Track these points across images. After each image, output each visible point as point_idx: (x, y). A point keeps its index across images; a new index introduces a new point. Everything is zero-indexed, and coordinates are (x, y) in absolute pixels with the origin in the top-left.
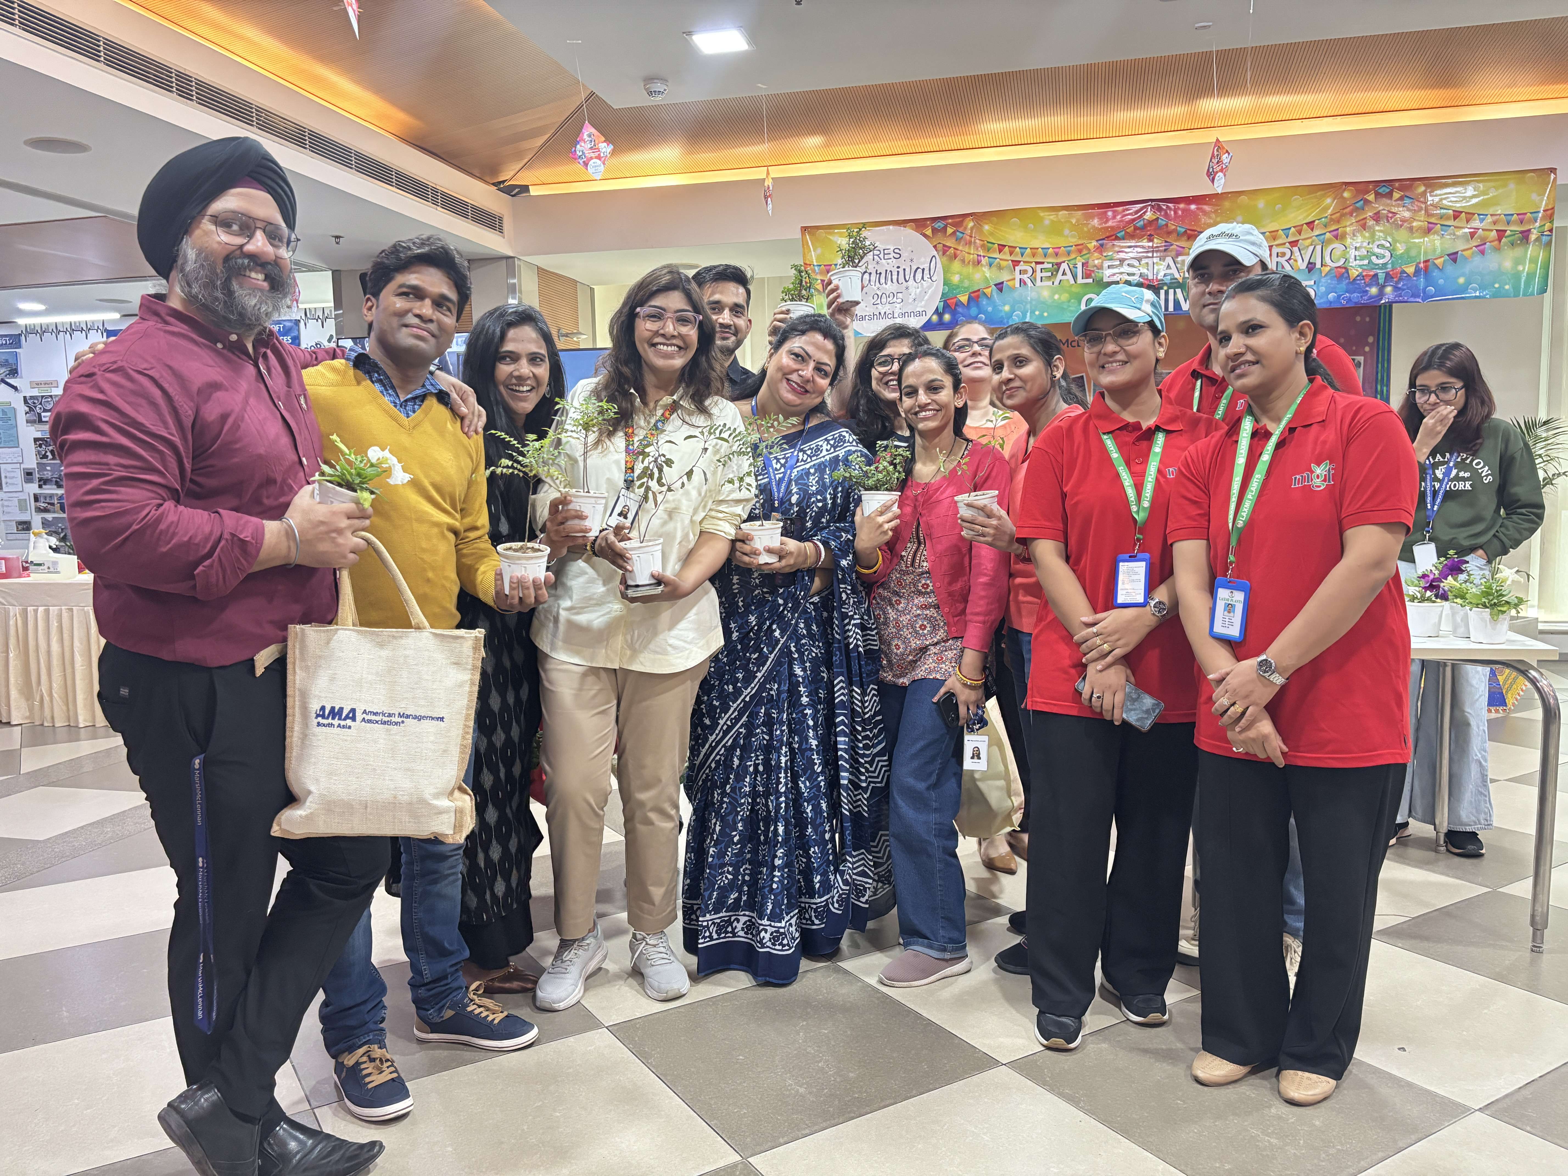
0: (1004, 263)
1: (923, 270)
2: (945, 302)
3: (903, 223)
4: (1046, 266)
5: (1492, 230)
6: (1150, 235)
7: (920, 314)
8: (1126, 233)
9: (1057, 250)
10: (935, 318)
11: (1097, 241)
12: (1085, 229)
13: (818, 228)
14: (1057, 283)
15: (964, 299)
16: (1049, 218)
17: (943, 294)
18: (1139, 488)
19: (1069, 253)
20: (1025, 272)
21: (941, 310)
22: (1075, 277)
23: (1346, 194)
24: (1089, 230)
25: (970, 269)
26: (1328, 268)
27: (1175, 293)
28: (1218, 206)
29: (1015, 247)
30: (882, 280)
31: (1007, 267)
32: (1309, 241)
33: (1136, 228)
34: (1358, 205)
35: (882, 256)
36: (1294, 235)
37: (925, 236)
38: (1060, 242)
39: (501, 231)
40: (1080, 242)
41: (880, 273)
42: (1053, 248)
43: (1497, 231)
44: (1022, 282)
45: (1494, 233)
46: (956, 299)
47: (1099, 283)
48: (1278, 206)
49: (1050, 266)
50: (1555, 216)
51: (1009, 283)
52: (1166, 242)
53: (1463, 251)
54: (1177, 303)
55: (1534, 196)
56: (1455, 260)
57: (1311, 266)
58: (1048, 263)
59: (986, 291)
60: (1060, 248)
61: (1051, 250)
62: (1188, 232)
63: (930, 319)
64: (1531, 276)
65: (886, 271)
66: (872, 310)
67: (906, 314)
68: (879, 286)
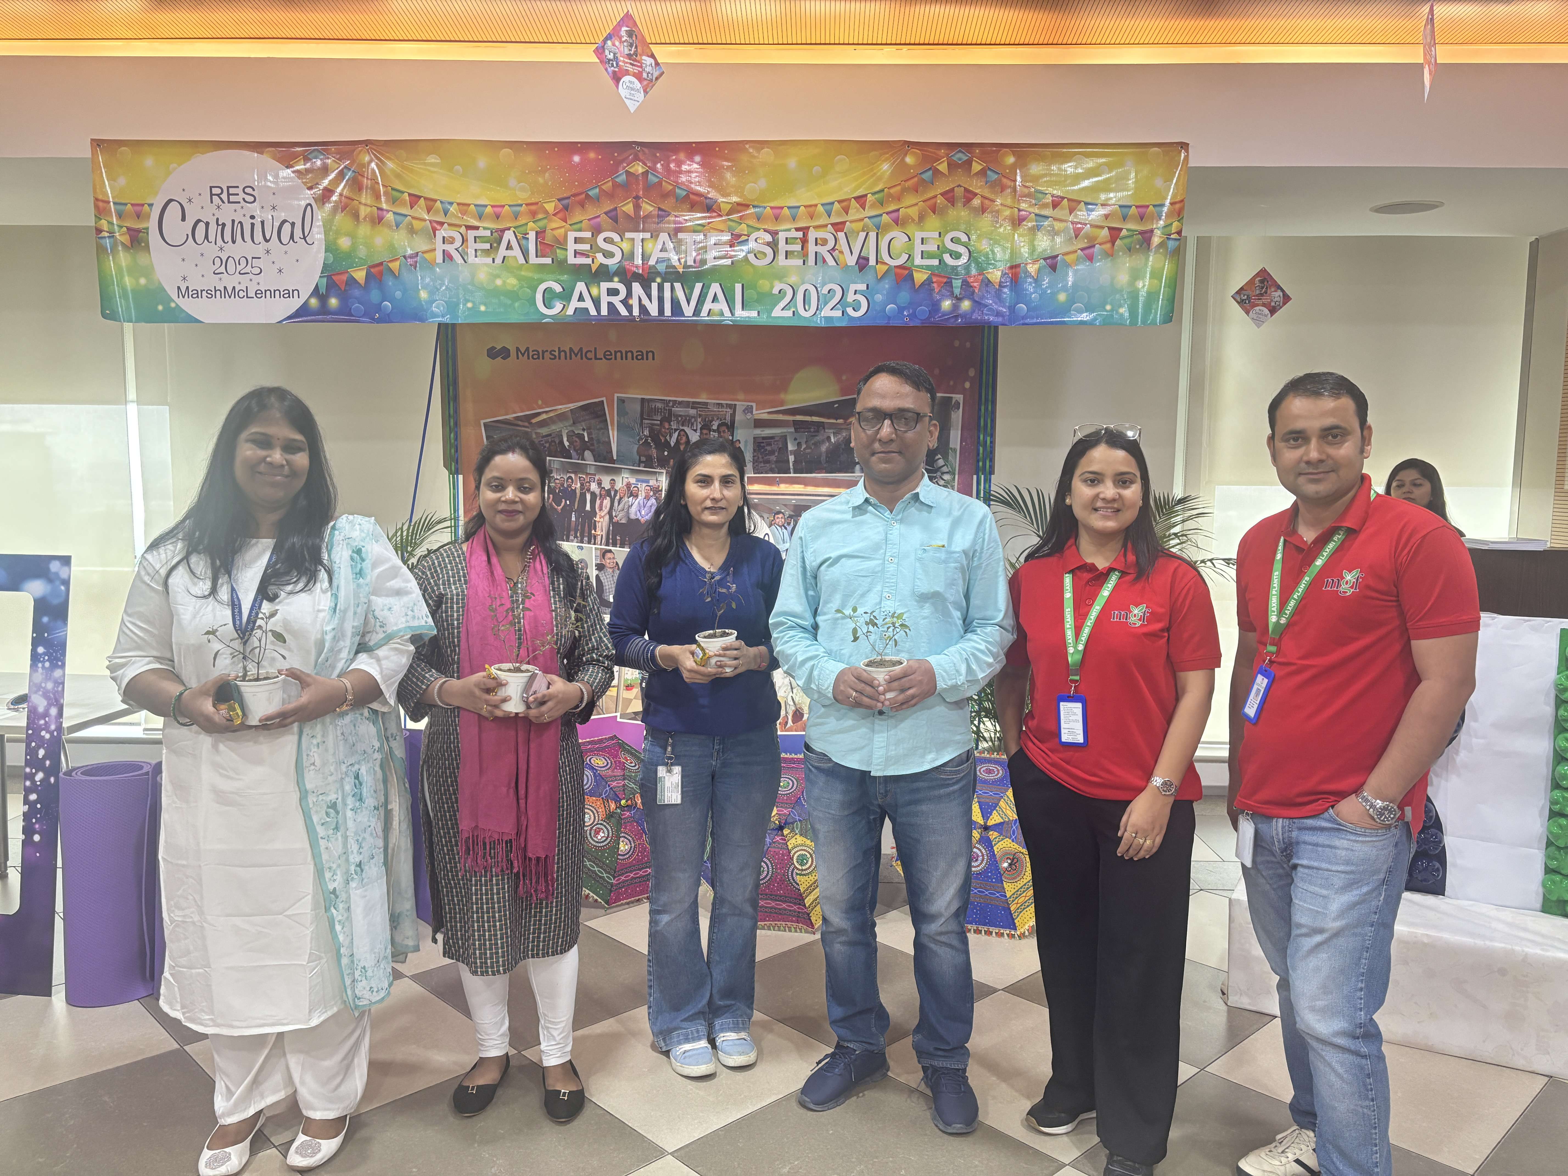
0: (417, 224)
2: (329, 277)
3: (258, 147)
4: (481, 233)
5: (1102, 227)
6: (637, 198)
8: (601, 190)
9: (498, 210)
10: (314, 302)
11: (559, 200)
12: (541, 180)
13: (117, 142)
14: (499, 260)
15: (360, 275)
16: (483, 159)
17: (325, 267)
19: (516, 216)
20: (452, 241)
21: (323, 290)
22: (525, 254)
23: (909, 160)
24: (546, 183)
25: (364, 230)
26: (885, 268)
27: (672, 288)
28: (732, 160)
29: (435, 201)
30: (228, 236)
31: (423, 230)
32: (861, 224)
33: (616, 185)
34: (924, 176)
35: (224, 196)
36: (838, 214)
37: (294, 170)
38: (503, 197)
40: (533, 200)
41: (224, 225)
42: (493, 206)
43: (1109, 228)
44: (447, 256)
45: (1105, 232)
46: (347, 275)
47: (561, 265)
48: (817, 169)
49: (488, 233)
50: (1185, 214)
51: (426, 256)
52: (660, 209)
53: (1064, 254)
54: (675, 304)
55: (1159, 183)
56: (1053, 267)
57: (862, 263)
58: (485, 228)
59: (391, 265)
60: (504, 206)
61: (489, 209)
62: (691, 196)
63: (306, 304)
64: (1152, 296)
65: (233, 221)
66: (212, 282)
67: (268, 292)
68: (223, 244)
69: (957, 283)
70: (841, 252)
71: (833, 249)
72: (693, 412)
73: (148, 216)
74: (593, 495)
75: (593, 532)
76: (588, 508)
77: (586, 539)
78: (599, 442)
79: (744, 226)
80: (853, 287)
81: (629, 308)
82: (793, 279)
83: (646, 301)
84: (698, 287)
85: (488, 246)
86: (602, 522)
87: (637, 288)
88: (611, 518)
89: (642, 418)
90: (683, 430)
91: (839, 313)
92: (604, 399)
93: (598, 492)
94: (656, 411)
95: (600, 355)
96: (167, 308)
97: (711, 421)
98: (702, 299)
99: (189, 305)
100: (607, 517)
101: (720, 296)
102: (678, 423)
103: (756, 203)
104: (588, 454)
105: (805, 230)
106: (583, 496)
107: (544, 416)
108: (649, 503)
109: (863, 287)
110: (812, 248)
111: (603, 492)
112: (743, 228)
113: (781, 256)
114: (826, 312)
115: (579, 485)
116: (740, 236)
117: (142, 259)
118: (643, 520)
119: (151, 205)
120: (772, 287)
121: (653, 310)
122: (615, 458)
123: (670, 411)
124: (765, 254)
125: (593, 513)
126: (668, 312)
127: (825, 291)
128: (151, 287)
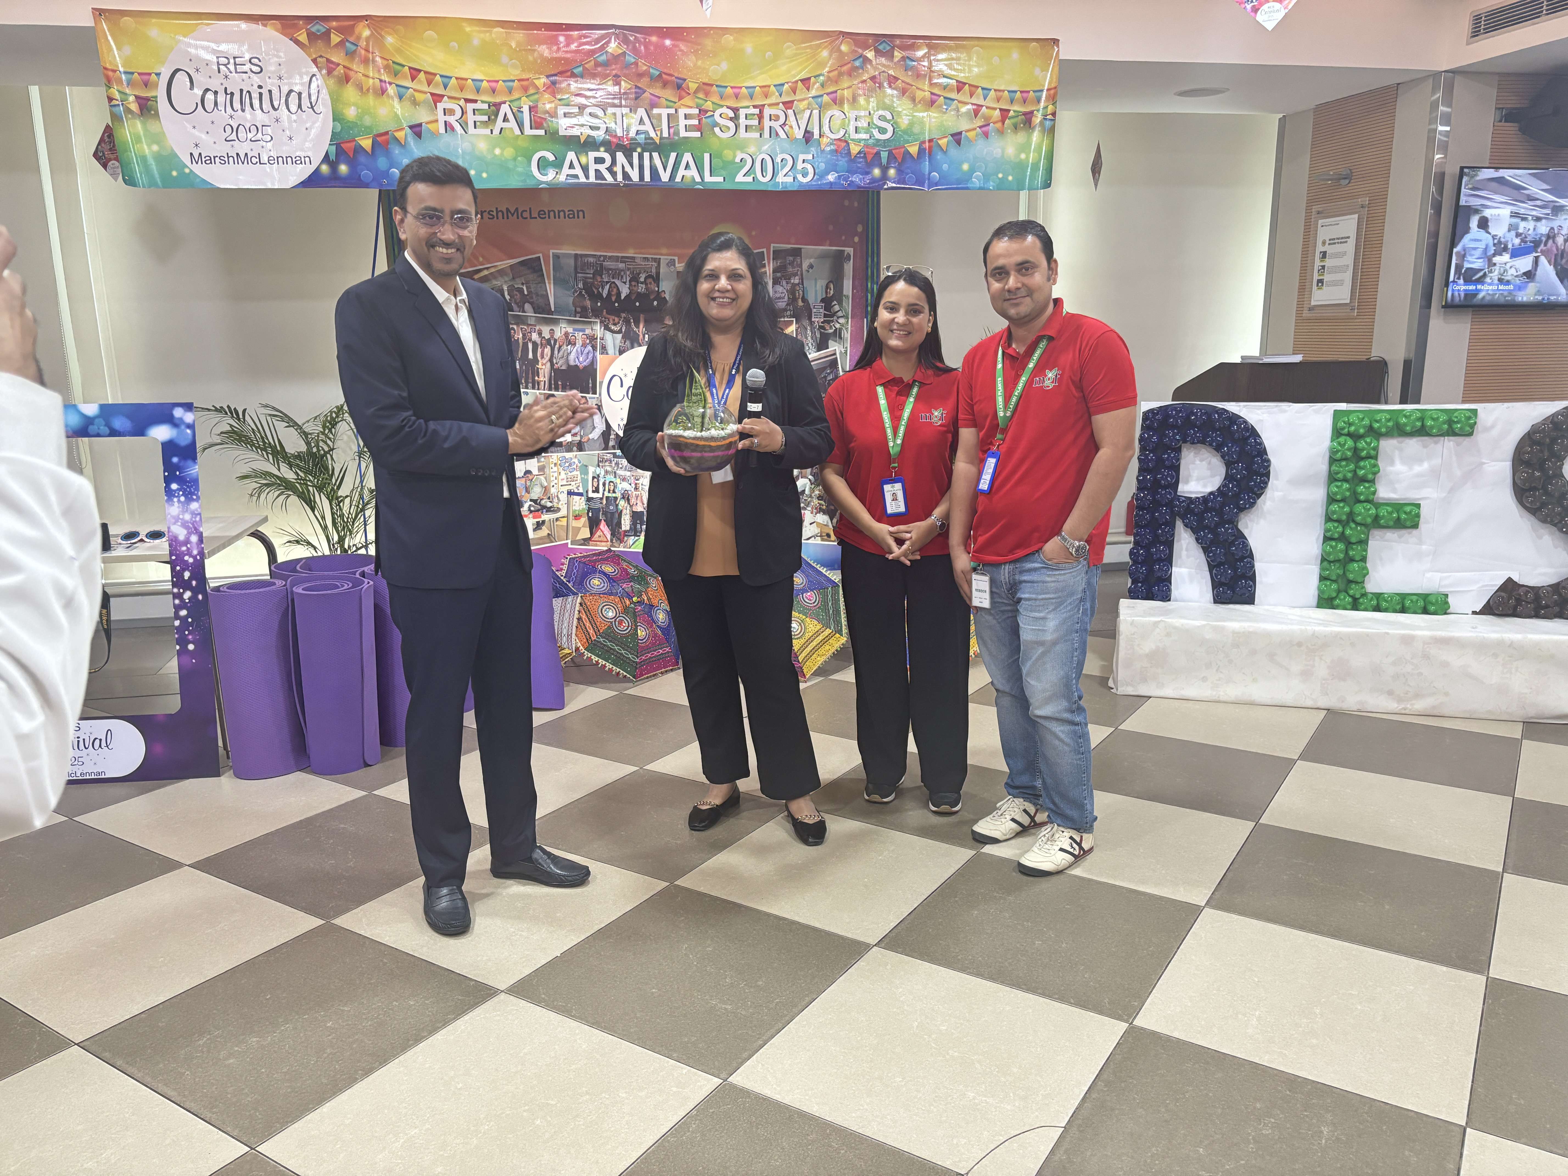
0: (419, 96)
2: (338, 146)
3: (261, 19)
4: (478, 106)
5: (995, 109)
6: (616, 76)
8: (585, 69)
9: (493, 84)
10: (325, 168)
11: (548, 77)
12: (531, 58)
13: (118, 13)
14: (496, 131)
15: (366, 143)
16: (478, 36)
17: (334, 135)
19: (510, 91)
20: (452, 112)
21: (332, 157)
22: (521, 126)
23: (844, 48)
24: (535, 60)
25: (371, 100)
26: (827, 140)
27: (651, 157)
28: (699, 44)
29: (435, 75)
30: (237, 105)
31: (424, 102)
32: (806, 103)
33: (597, 65)
34: (857, 62)
35: (231, 67)
36: (788, 94)
37: (297, 42)
38: (497, 73)
40: (524, 76)
41: (232, 94)
42: (488, 81)
43: (1001, 110)
44: (448, 126)
45: (997, 112)
46: (354, 143)
47: (553, 136)
48: (769, 54)
49: (486, 106)
50: (1058, 98)
51: (430, 126)
52: (637, 87)
53: (967, 131)
54: (654, 171)
55: (1037, 71)
56: (958, 142)
57: (808, 136)
58: (483, 102)
59: (397, 134)
60: (497, 81)
61: (485, 84)
62: (664, 76)
63: (317, 171)
64: (1035, 167)
65: (241, 91)
66: (223, 149)
67: (280, 159)
68: (233, 113)
69: (884, 155)
70: (791, 127)
71: (784, 124)
72: (621, 266)
73: (157, 84)
74: (535, 345)
75: (536, 378)
76: (531, 356)
77: (530, 385)
78: (537, 295)
79: (709, 103)
80: (801, 157)
81: (614, 174)
82: (752, 149)
83: (628, 168)
84: (673, 155)
85: (485, 118)
86: (544, 369)
87: (620, 156)
88: (552, 365)
89: (576, 272)
90: (614, 282)
91: (790, 179)
92: (541, 255)
93: (539, 342)
94: (589, 265)
95: (535, 215)
96: (182, 174)
97: (639, 274)
98: (676, 166)
99: (203, 171)
100: (549, 364)
101: (692, 164)
102: (609, 276)
103: (718, 83)
104: (527, 306)
105: (761, 108)
106: (525, 346)
107: (486, 272)
108: (586, 351)
109: (810, 157)
110: (767, 123)
111: (544, 342)
112: (708, 105)
113: (742, 129)
114: (780, 178)
115: (521, 335)
116: (707, 111)
117: (153, 126)
118: (581, 366)
119: (158, 74)
120: (735, 157)
121: (635, 176)
122: (553, 310)
123: (601, 265)
124: (728, 128)
125: (535, 360)
126: (647, 178)
127: (778, 160)
128: (164, 153)
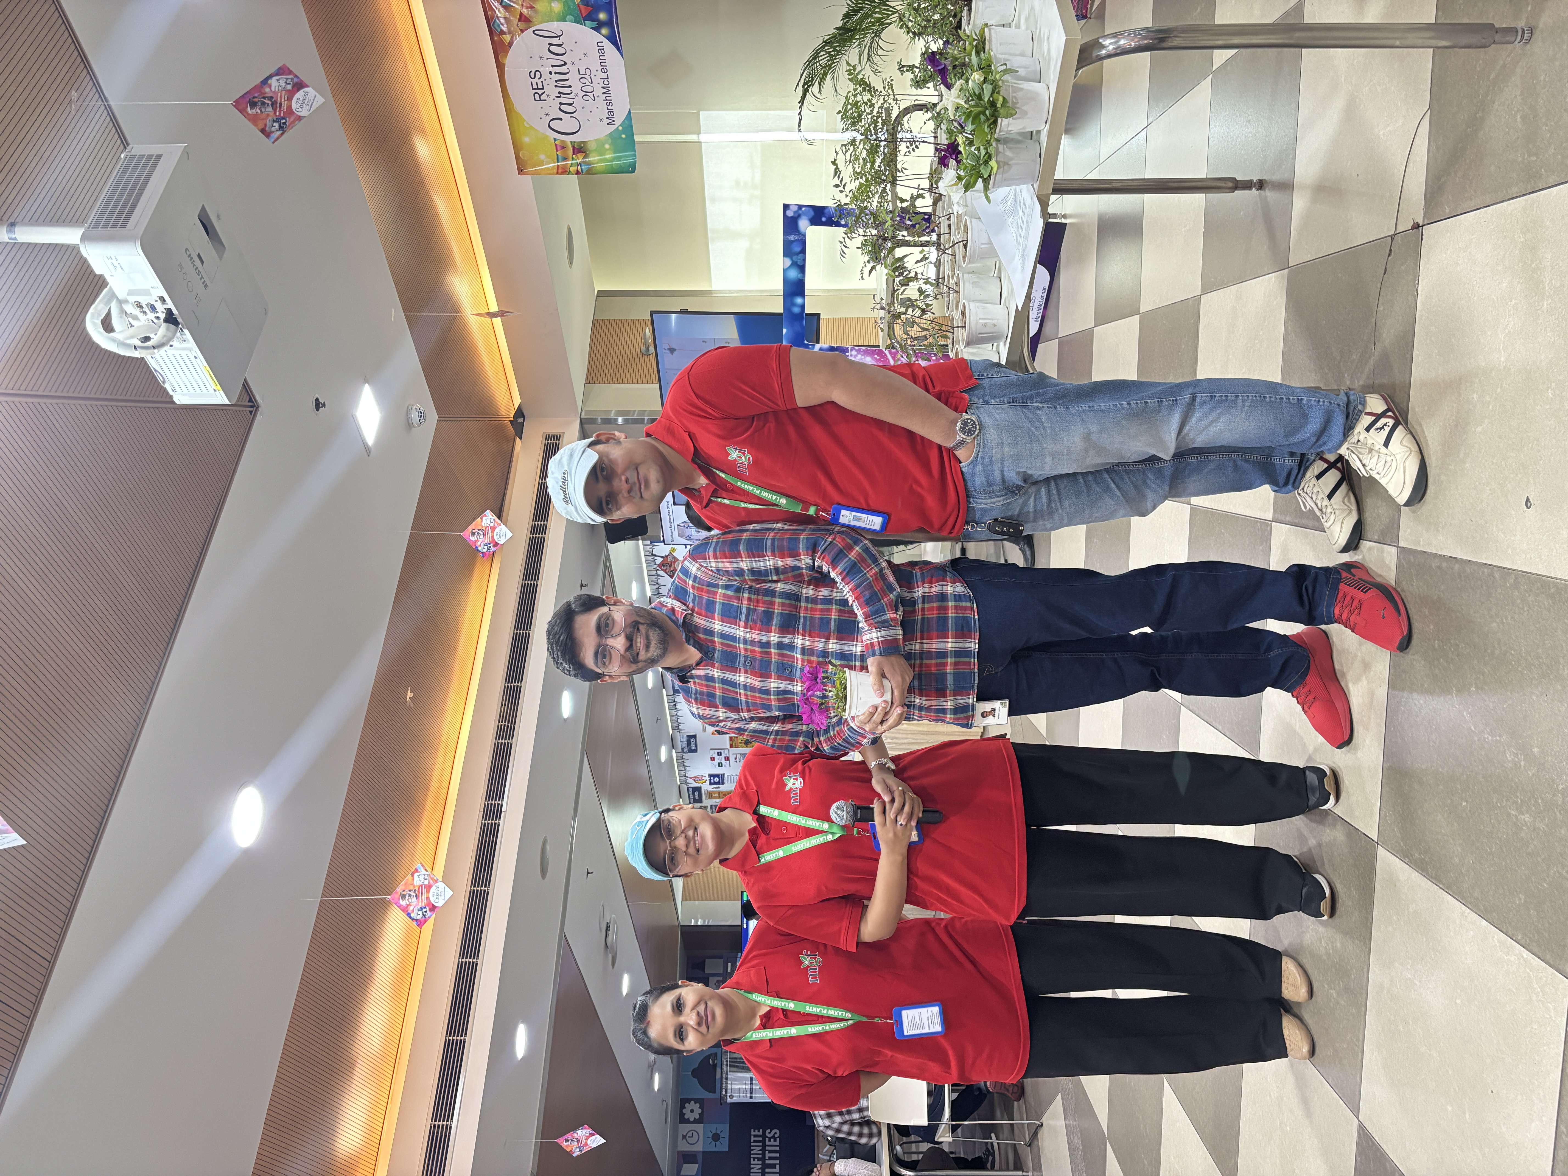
1: (550, 44)
2: (585, 19)
3: (500, 67)
7: (601, 50)
10: (604, 31)
13: (517, 158)
17: (576, 22)
18: (810, 832)
21: (595, 24)
30: (567, 90)
35: (540, 92)
37: (511, 43)
39: (558, 437)
41: (560, 93)
46: (581, 5)
63: (606, 37)
65: (556, 86)
66: (601, 102)
67: (602, 64)
68: (573, 94)
73: (563, 141)
96: (623, 132)
99: (619, 119)
117: (592, 146)
119: (555, 140)
128: (610, 141)
